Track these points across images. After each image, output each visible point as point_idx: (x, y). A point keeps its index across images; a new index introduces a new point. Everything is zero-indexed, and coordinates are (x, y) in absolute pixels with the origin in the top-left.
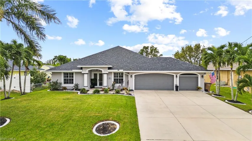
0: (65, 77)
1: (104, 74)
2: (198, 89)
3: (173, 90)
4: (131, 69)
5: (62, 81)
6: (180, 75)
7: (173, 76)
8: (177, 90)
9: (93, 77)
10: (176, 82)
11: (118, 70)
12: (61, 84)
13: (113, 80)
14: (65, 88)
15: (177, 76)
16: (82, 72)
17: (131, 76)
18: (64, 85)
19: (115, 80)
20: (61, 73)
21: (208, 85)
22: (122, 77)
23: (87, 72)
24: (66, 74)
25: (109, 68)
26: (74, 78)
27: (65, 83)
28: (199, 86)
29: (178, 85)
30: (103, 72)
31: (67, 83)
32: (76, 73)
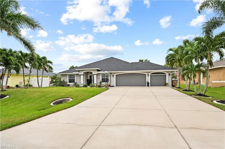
0: (69, 78)
1: (94, 74)
5: (68, 81)
6: (151, 74)
7: (146, 74)
8: (148, 86)
9: (89, 78)
10: (148, 79)
11: (104, 72)
12: (67, 82)
13: (101, 80)
14: (69, 85)
15: (148, 75)
16: (79, 74)
17: (113, 75)
18: (68, 83)
20: (67, 75)
21: (175, 81)
22: (108, 77)
23: (82, 74)
24: (70, 76)
25: (98, 71)
26: (75, 79)
27: (69, 82)
28: (167, 82)
30: (93, 73)
31: (71, 82)
32: (76, 74)
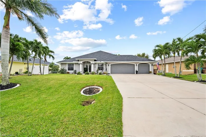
0: (68, 66)
1: (92, 64)
2: (150, 73)
3: (134, 74)
4: (108, 61)
5: (67, 69)
6: (139, 64)
7: (134, 65)
8: (137, 73)
9: (85, 67)
10: (136, 68)
11: (101, 62)
13: (97, 68)
14: (68, 73)
15: (136, 65)
16: (79, 63)
17: (109, 65)
18: (68, 71)
19: (98, 68)
20: (66, 63)
21: (156, 70)
22: (103, 66)
23: (82, 63)
24: (69, 65)
25: (95, 60)
26: (74, 67)
27: (69, 70)
28: (150, 70)
29: (137, 70)
30: (91, 63)
31: (70, 70)
32: (75, 63)
